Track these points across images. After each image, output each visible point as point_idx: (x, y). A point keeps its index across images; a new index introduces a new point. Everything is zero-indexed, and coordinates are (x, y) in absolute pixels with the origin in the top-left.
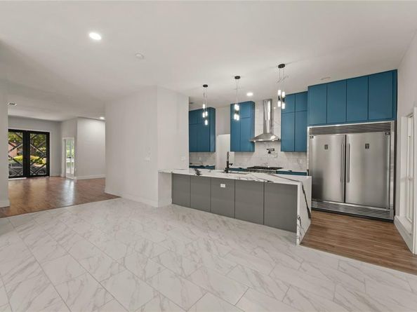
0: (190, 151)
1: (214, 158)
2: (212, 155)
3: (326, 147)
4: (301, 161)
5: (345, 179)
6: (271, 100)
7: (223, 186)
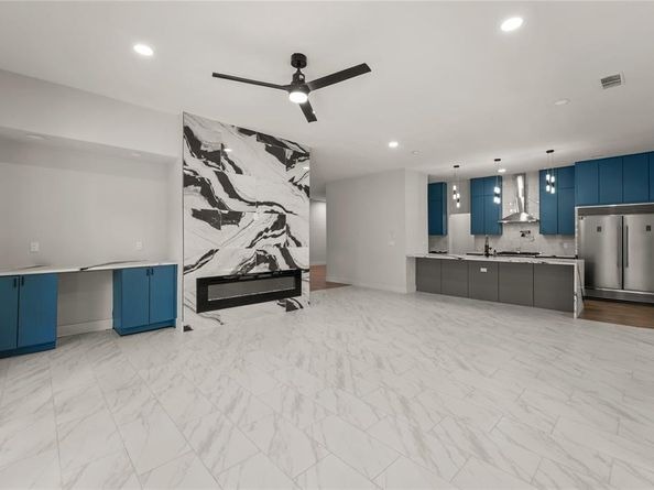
0: (430, 234)
1: (446, 243)
2: (443, 239)
3: (599, 229)
4: (565, 246)
5: (622, 263)
6: (524, 175)
7: (484, 270)
